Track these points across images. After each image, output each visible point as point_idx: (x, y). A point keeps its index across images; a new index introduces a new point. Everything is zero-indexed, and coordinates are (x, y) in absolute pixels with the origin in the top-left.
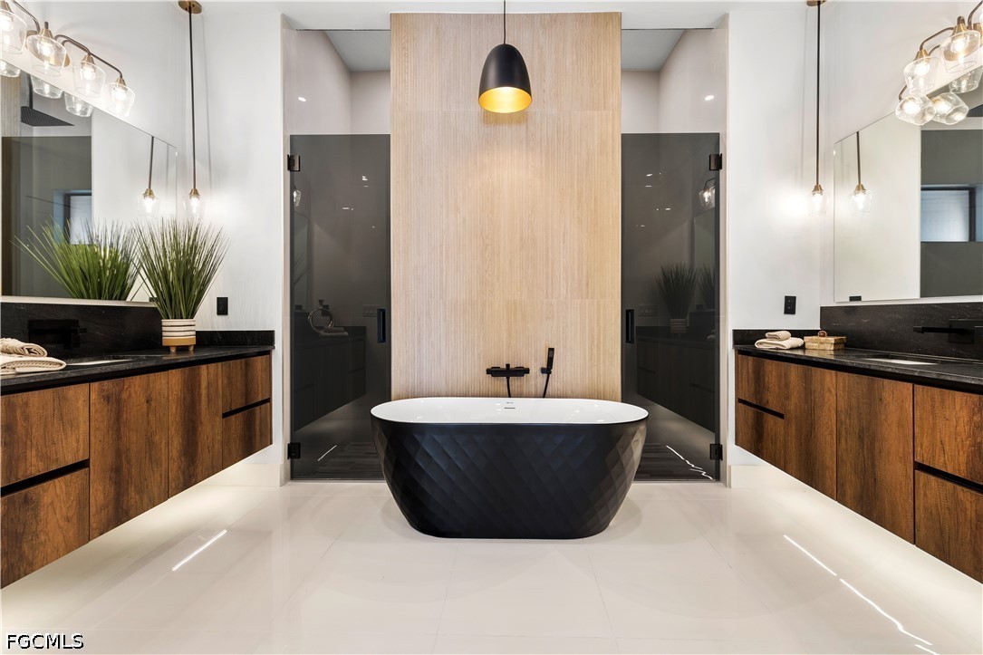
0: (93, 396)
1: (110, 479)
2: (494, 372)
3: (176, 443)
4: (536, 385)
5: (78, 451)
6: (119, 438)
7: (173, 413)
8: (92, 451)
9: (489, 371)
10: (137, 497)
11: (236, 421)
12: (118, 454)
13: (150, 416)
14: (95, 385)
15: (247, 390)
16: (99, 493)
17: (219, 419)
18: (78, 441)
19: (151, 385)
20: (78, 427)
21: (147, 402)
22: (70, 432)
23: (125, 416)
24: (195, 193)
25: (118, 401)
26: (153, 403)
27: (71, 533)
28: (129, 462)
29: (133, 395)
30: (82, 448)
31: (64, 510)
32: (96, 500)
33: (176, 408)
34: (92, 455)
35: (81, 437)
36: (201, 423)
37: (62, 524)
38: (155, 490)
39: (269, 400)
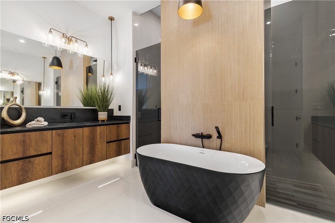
0: (53, 134)
1: (60, 158)
2: (196, 136)
3: (86, 150)
4: (216, 144)
5: (48, 149)
6: (63, 147)
7: (86, 140)
8: (53, 150)
9: (193, 135)
10: (70, 164)
11: (113, 145)
12: (63, 151)
13: (75, 141)
14: (54, 131)
15: (118, 135)
16: (56, 162)
17: (105, 143)
18: (48, 147)
19: (76, 132)
20: (48, 143)
21: (74, 137)
22: (45, 144)
23: (65, 140)
24: (112, 74)
25: (63, 136)
26: (76, 137)
27: (45, 172)
28: (67, 154)
29: (69, 134)
30: (49, 149)
31: (43, 166)
32: (54, 164)
33: (86, 139)
34: (53, 151)
35: (49, 146)
36: (97, 144)
37: (42, 169)
38: (78, 163)
39: (128, 139)
